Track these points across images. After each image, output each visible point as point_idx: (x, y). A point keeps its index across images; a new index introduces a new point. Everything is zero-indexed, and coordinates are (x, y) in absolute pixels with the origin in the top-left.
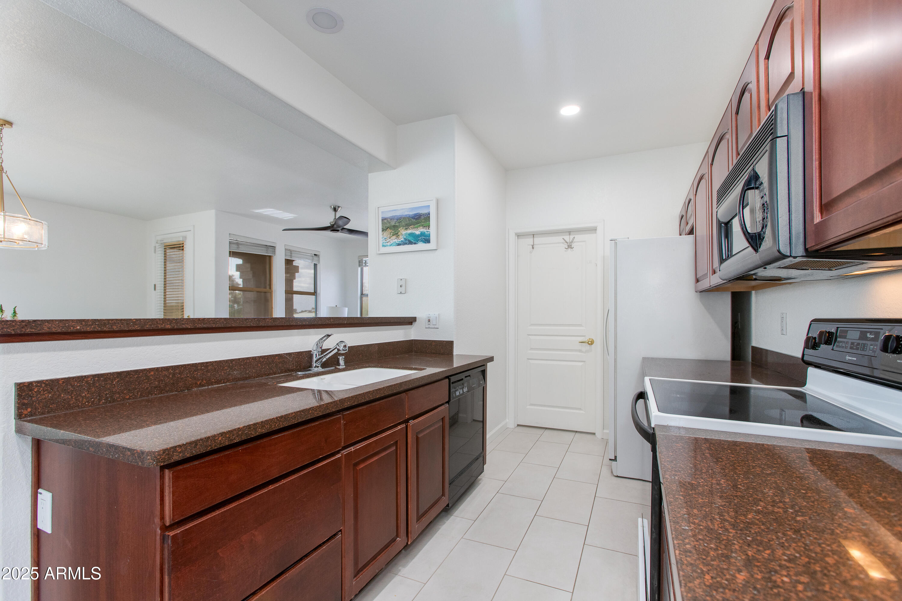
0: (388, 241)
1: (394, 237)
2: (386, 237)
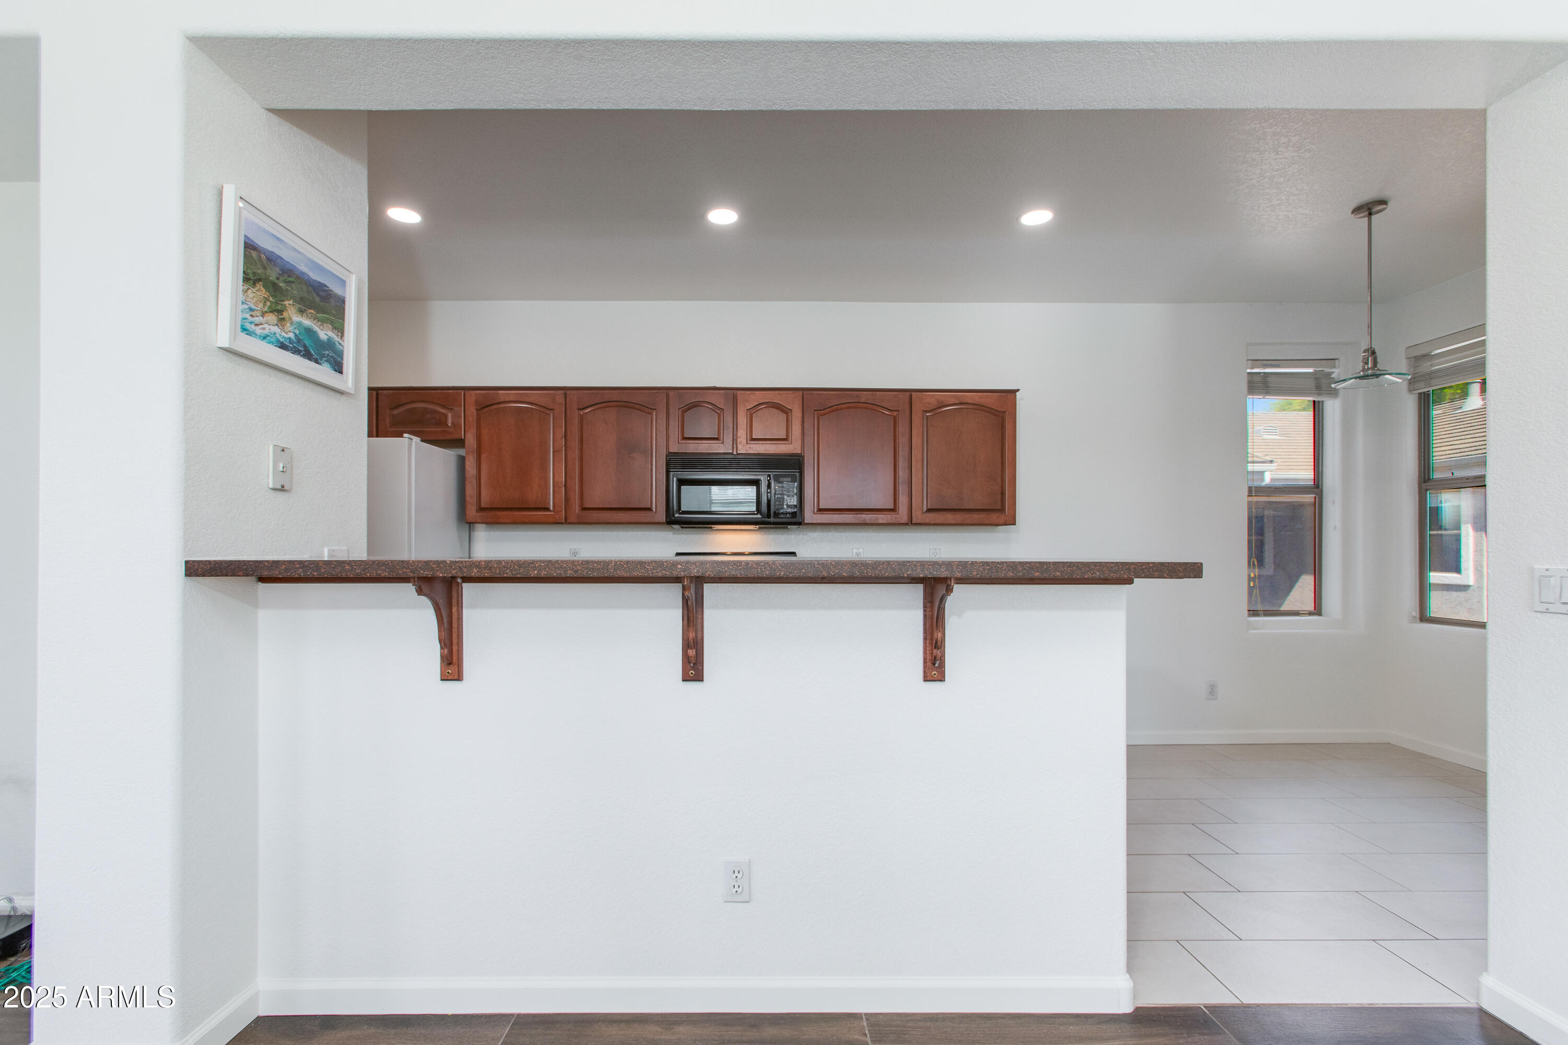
0: (259, 319)
1: (272, 318)
2: (253, 307)
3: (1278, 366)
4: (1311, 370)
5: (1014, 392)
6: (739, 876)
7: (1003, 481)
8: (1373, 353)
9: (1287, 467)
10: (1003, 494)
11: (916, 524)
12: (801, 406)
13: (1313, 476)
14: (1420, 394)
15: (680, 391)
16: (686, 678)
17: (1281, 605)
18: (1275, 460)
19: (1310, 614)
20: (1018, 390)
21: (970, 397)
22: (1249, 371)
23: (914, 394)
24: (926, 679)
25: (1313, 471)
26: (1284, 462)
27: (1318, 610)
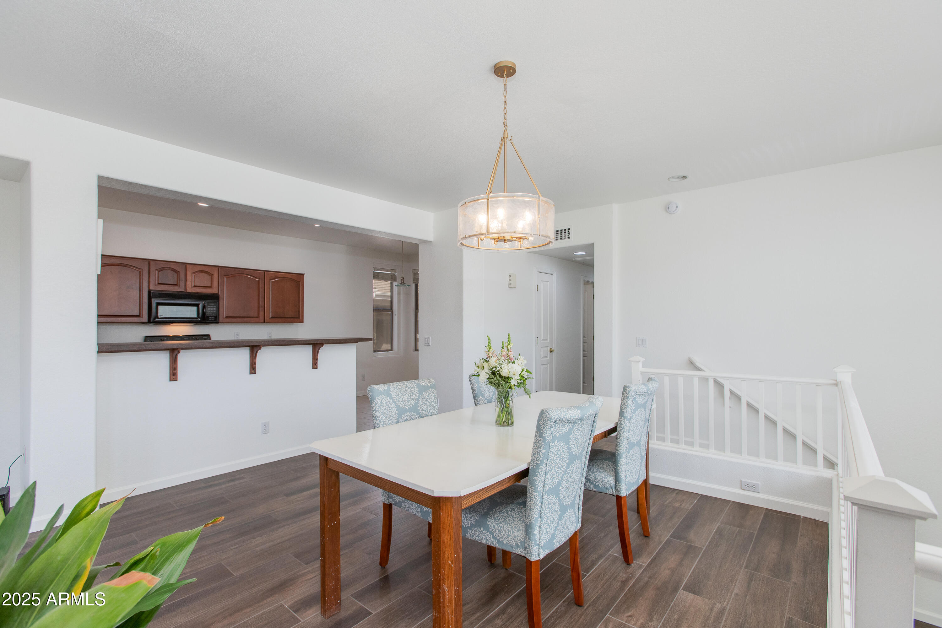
3: (381, 271)
4: (390, 273)
5: (303, 275)
6: (266, 426)
7: (299, 307)
8: (404, 278)
9: (381, 290)
10: (299, 312)
11: (266, 323)
12: (218, 273)
13: (390, 294)
14: (416, 284)
15: (157, 262)
16: (251, 373)
17: (381, 348)
18: (377, 288)
19: (390, 350)
20: (304, 274)
21: (287, 275)
22: (374, 271)
23: (266, 272)
24: (313, 368)
25: (390, 292)
26: (380, 287)
27: (391, 350)
